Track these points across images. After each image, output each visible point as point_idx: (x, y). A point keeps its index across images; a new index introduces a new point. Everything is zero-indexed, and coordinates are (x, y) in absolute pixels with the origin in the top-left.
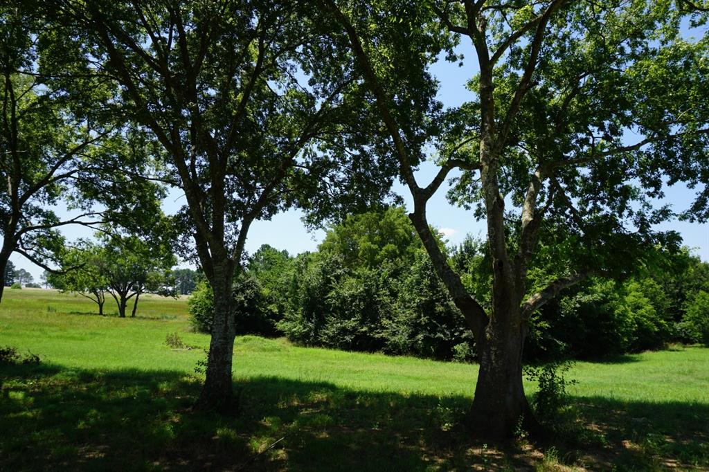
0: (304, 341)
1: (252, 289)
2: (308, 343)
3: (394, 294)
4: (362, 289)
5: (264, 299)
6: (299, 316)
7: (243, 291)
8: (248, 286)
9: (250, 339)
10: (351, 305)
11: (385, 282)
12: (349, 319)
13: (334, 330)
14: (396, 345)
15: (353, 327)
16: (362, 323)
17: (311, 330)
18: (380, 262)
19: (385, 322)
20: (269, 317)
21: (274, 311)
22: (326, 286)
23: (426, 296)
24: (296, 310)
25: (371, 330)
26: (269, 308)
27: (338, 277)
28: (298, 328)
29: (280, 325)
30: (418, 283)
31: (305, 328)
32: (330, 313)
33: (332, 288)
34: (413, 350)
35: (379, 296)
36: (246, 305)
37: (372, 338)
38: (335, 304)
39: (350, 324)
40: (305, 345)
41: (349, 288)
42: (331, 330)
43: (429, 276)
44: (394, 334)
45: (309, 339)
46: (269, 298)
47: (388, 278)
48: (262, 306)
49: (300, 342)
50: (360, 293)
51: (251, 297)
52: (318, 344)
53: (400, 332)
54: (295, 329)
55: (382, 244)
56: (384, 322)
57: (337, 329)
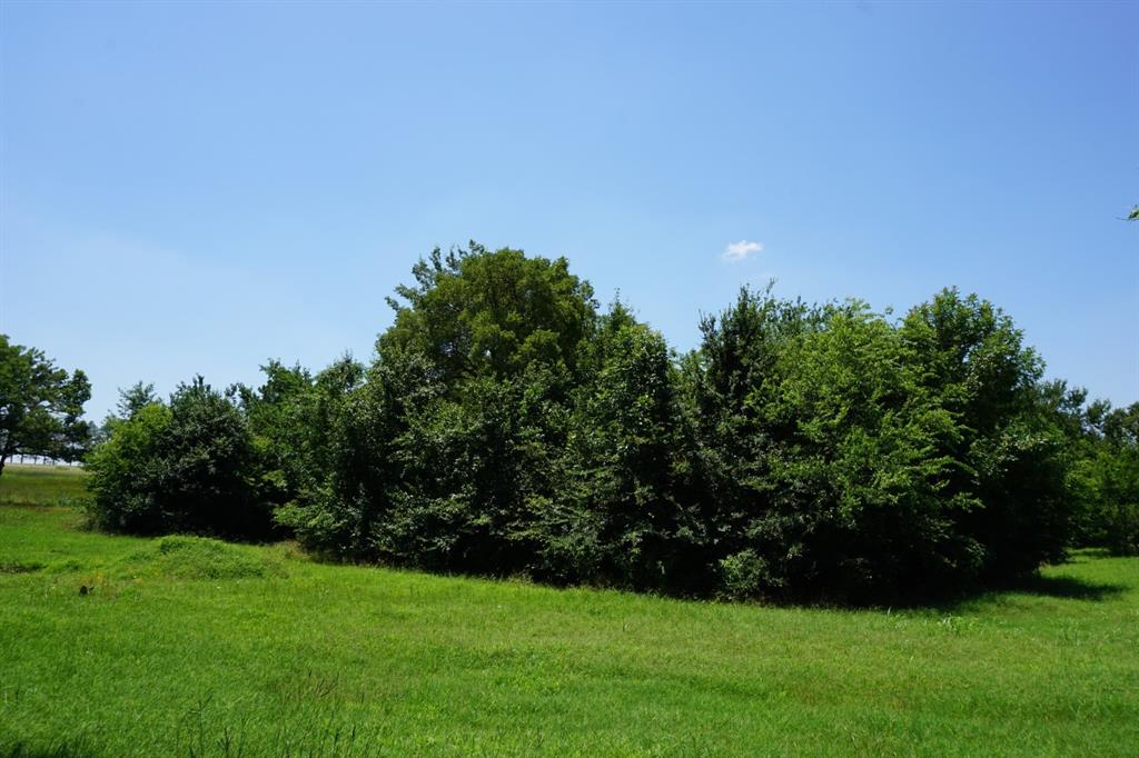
0: (337, 549)
1: (230, 435)
2: (345, 553)
3: (555, 438)
4: (477, 424)
5: (257, 460)
6: (328, 492)
7: (207, 440)
8: (219, 430)
9: (180, 545)
10: (451, 462)
11: (534, 410)
12: (446, 497)
13: (409, 521)
14: (562, 559)
15: (455, 516)
16: (476, 505)
17: (352, 524)
18: (518, 368)
19: (536, 502)
20: (265, 497)
21: (279, 485)
22: (392, 421)
23: (648, 435)
24: (320, 480)
25: (499, 522)
26: (265, 477)
27: (421, 402)
28: (321, 518)
29: (283, 514)
30: (625, 403)
31: (338, 519)
32: (400, 482)
33: (405, 427)
34: (606, 571)
35: (518, 441)
36: (213, 470)
37: (502, 541)
38: (412, 461)
39: (450, 506)
40: (338, 559)
41: (448, 423)
42: (400, 524)
43: (652, 387)
44: (557, 530)
45: (348, 545)
46: (269, 458)
47: (540, 400)
48: (250, 473)
49: (327, 552)
50: (473, 434)
51: (225, 452)
52: (368, 556)
53: (575, 525)
54: (313, 522)
55: (522, 331)
56: (534, 502)
57: (417, 519)
